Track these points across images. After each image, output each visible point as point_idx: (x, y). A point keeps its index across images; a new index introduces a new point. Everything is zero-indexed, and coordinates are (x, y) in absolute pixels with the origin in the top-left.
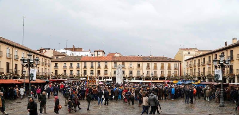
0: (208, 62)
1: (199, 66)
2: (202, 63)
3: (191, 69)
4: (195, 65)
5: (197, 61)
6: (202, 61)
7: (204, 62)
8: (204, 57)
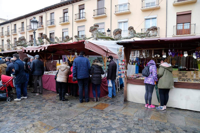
0: (20, 30)
1: (8, 35)
2: (13, 31)
3: (3, 40)
4: (3, 35)
5: (5, 29)
6: (13, 28)
7: (15, 29)
8: (15, 24)
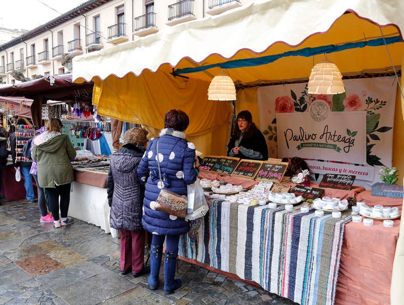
8: (32, 43)
